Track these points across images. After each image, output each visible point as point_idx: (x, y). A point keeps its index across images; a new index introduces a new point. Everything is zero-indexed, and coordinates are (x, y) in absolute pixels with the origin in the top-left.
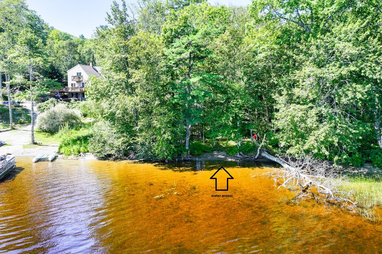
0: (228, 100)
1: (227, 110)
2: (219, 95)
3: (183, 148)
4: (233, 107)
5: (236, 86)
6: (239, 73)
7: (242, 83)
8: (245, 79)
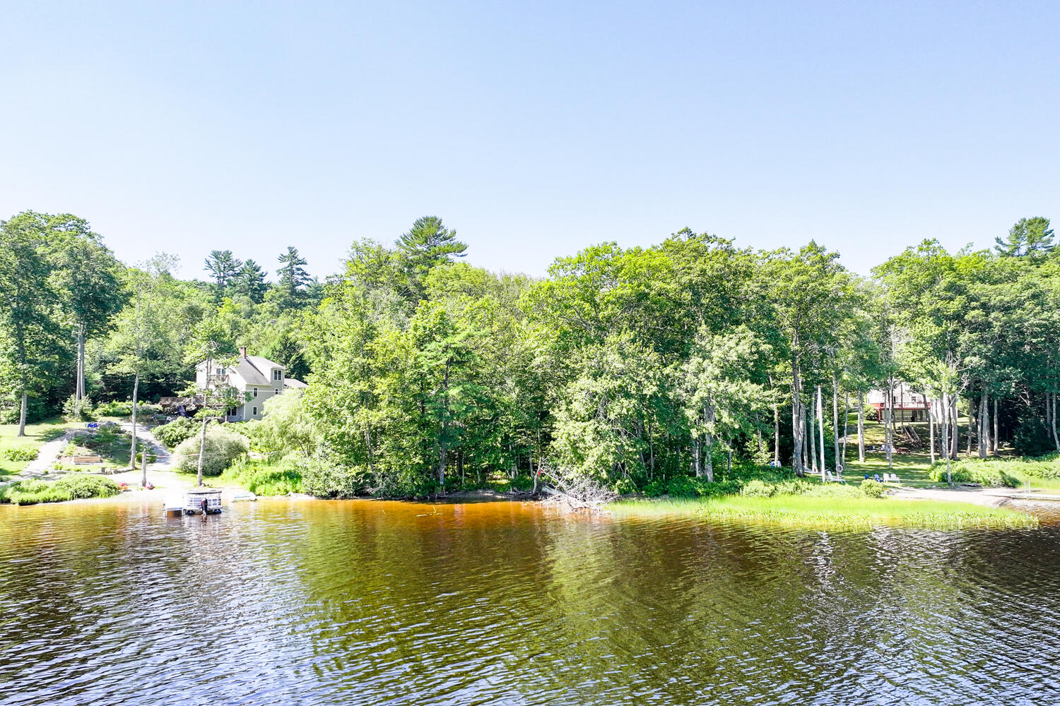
0: (496, 416)
1: (494, 429)
2: (485, 410)
4: (502, 426)
5: (506, 399)
6: (510, 383)
7: (514, 395)
8: (517, 390)
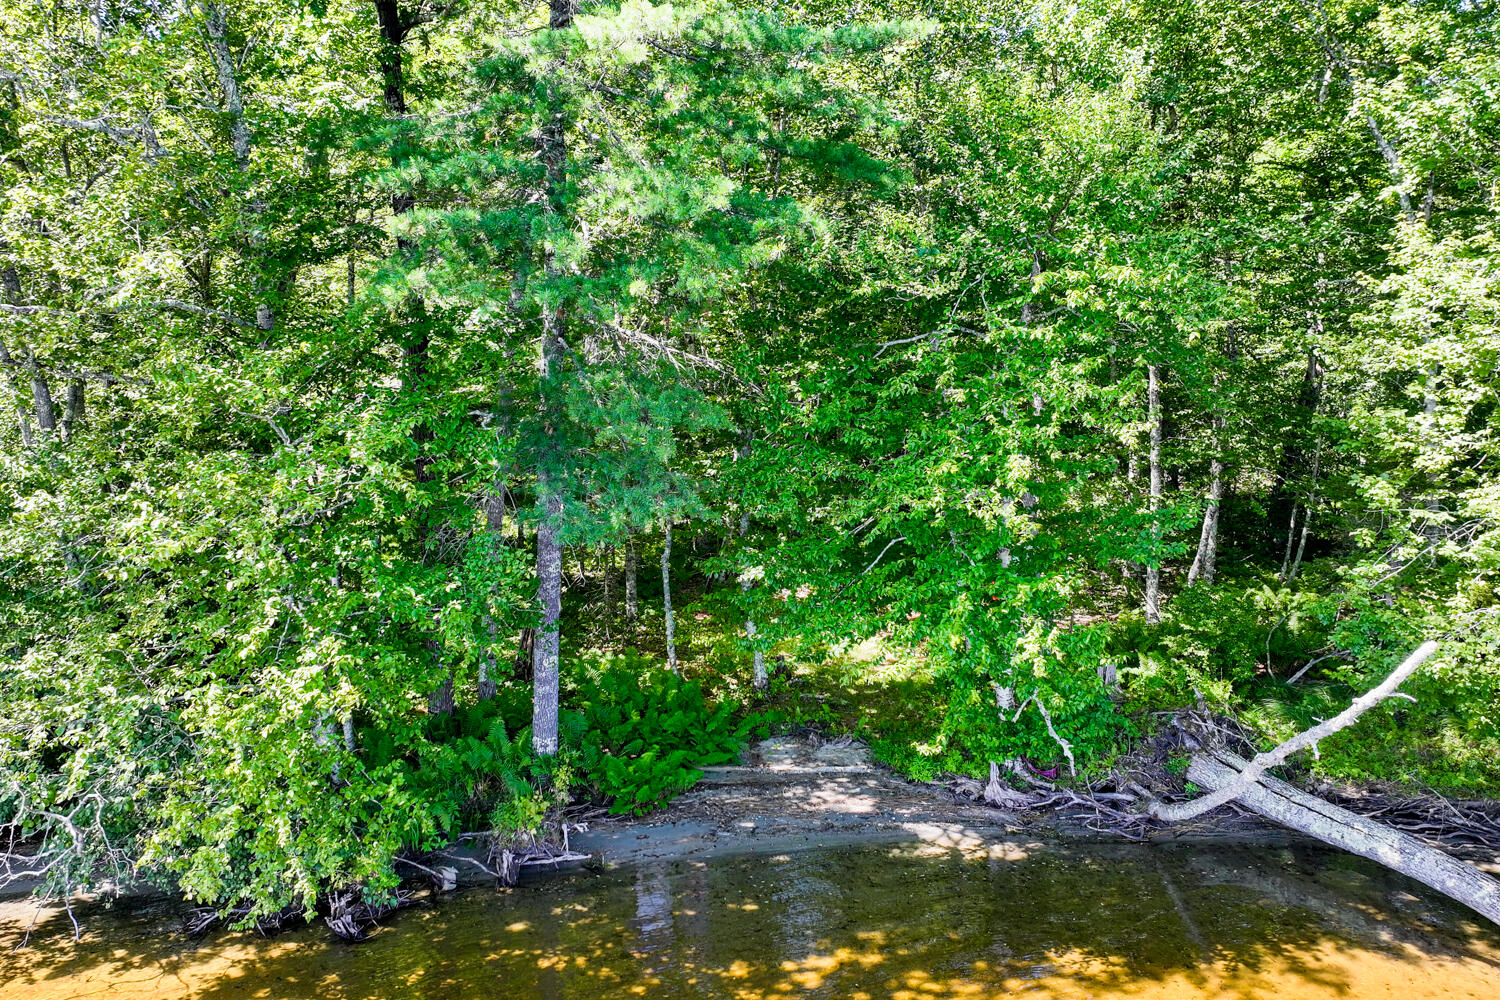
3: (507, 747)
